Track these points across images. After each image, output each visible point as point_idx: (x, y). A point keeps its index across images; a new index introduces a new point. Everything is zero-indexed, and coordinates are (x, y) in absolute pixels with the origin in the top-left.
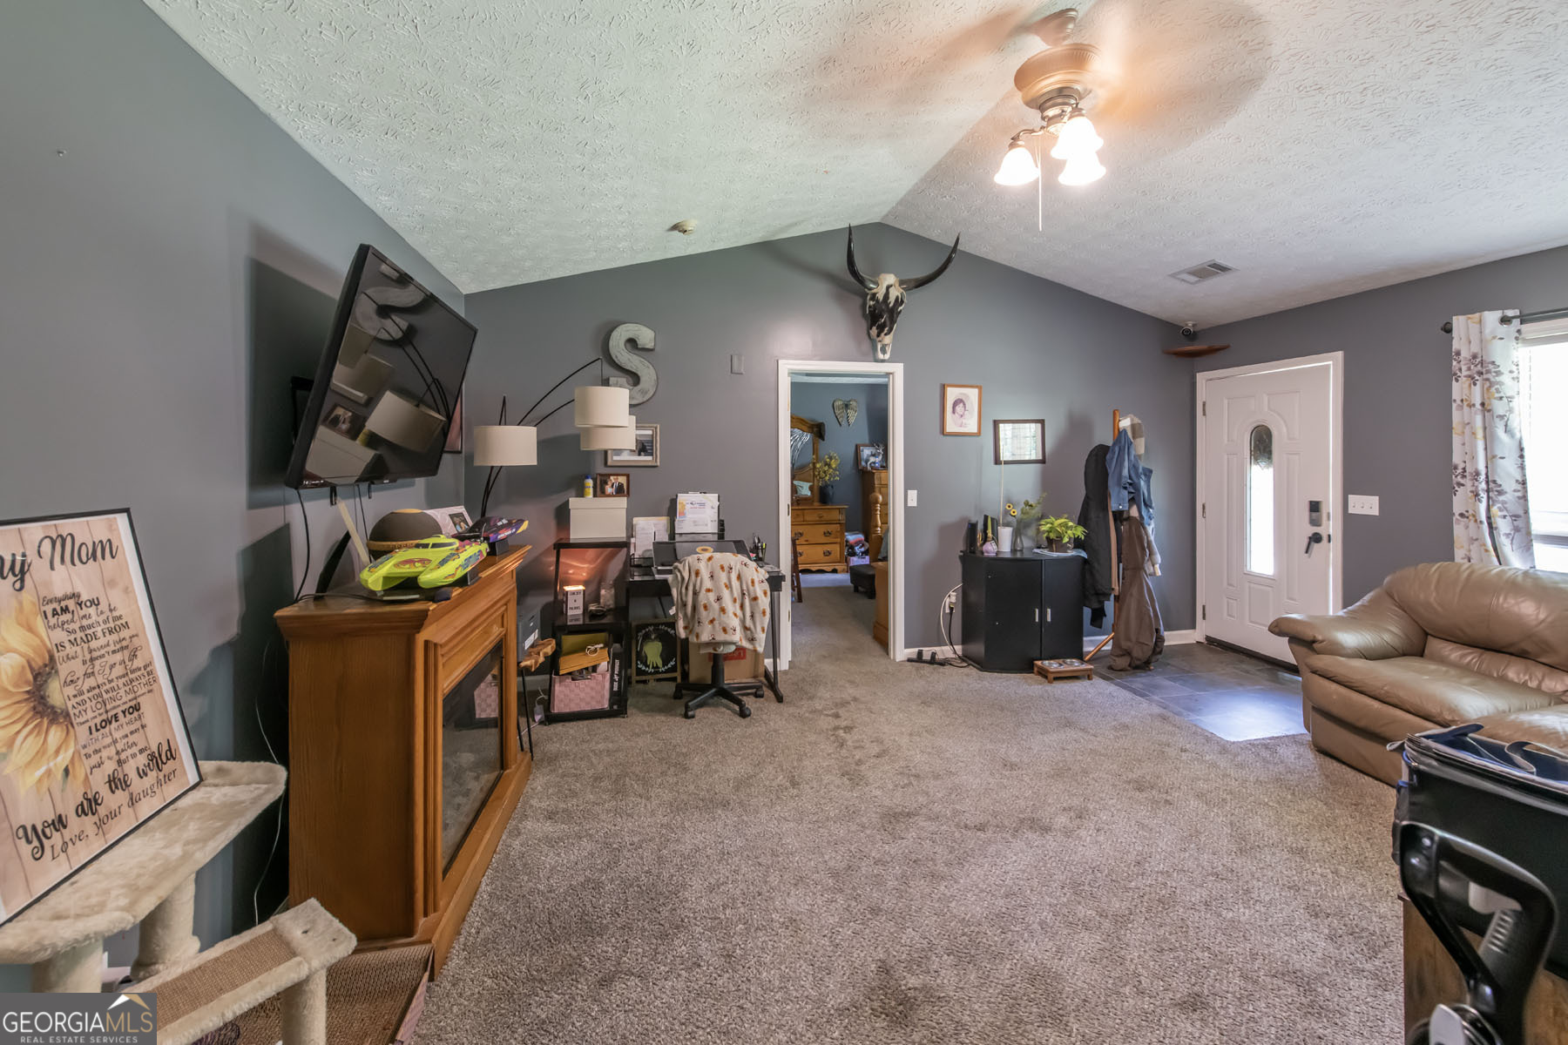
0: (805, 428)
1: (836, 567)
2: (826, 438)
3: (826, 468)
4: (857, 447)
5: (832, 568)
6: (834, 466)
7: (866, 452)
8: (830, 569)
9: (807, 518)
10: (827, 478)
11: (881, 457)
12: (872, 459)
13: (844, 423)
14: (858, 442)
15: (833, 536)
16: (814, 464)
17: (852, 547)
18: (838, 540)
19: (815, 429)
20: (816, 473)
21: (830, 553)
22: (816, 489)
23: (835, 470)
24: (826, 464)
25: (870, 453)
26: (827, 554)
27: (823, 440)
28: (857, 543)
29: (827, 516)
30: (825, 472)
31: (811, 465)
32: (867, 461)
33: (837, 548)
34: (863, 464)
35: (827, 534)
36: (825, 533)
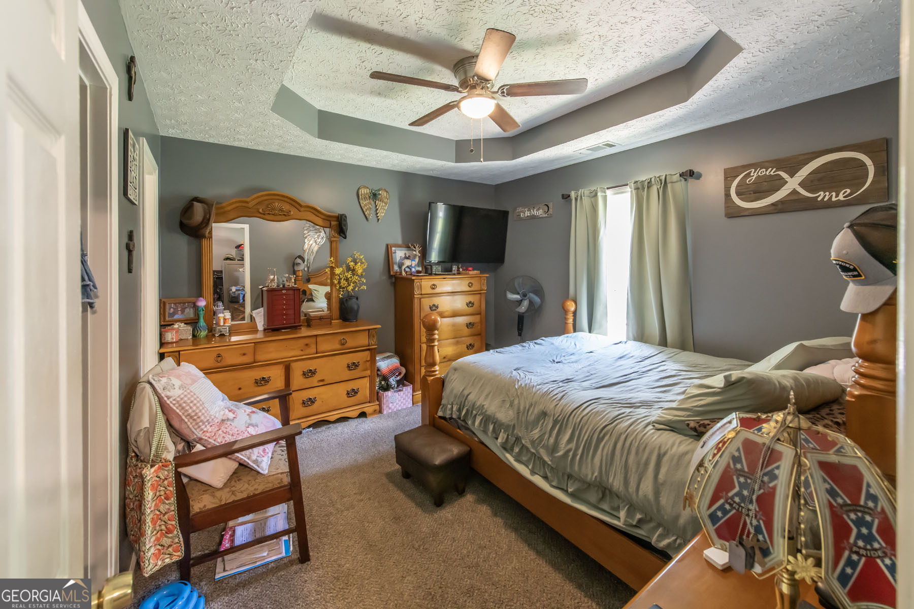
0: (320, 221)
1: (365, 410)
2: (348, 234)
3: (349, 275)
4: (388, 248)
5: (359, 412)
6: (360, 272)
7: (399, 254)
8: (357, 413)
9: (321, 348)
10: (350, 288)
11: (417, 260)
12: (408, 263)
13: (372, 217)
14: (390, 242)
15: (360, 367)
16: (332, 268)
17: (385, 378)
18: (368, 372)
19: (333, 223)
20: (336, 282)
21: (356, 393)
22: (335, 301)
23: (361, 276)
24: (349, 269)
25: (403, 256)
26: (352, 393)
27: (345, 238)
28: (393, 372)
29: (351, 342)
30: (347, 280)
31: (328, 270)
32: (400, 266)
33: (366, 382)
34: (396, 268)
35: (352, 366)
36: (348, 367)
